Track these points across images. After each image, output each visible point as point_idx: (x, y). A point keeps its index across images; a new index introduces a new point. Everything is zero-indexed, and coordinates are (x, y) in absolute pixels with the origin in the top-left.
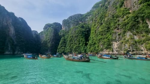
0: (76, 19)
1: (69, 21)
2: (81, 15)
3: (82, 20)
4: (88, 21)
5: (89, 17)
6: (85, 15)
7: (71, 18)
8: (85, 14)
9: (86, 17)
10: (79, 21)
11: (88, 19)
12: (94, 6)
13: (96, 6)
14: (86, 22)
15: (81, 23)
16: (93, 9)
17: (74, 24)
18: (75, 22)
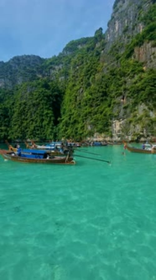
0: (29, 65)
1: (13, 68)
2: (42, 60)
3: (44, 72)
4: (55, 75)
5: (56, 67)
6: (50, 61)
7: (17, 60)
8: (50, 59)
9: (51, 66)
10: (35, 72)
11: (56, 70)
12: (68, 45)
13: (71, 46)
14: (51, 76)
15: (40, 76)
16: (65, 53)
17: (26, 77)
18: (28, 72)
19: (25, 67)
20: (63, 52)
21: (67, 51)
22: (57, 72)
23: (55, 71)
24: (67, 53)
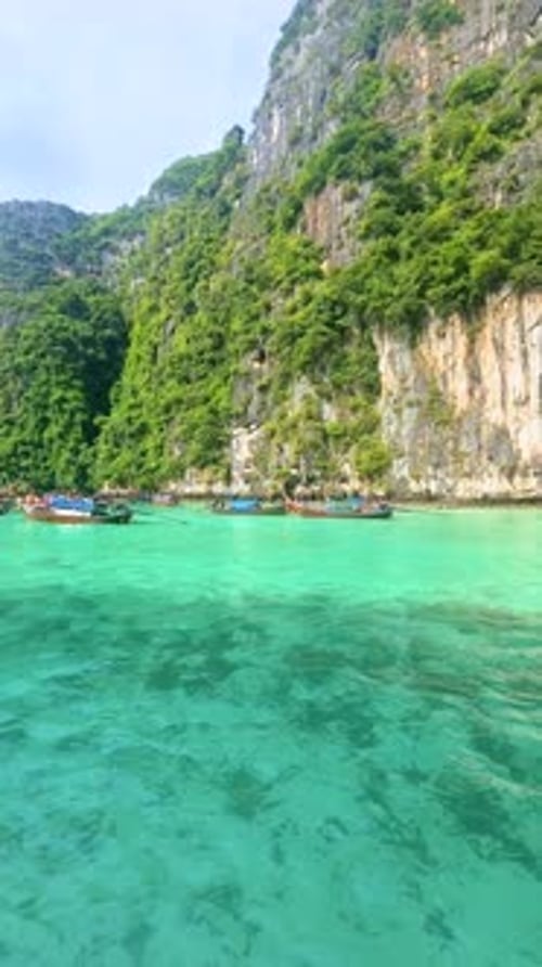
0: (28, 235)
2: (75, 219)
3: (80, 259)
4: (118, 271)
5: (124, 245)
6: (101, 225)
8: (104, 217)
9: (104, 240)
10: (51, 258)
11: (121, 256)
12: (169, 174)
13: (176, 177)
14: (104, 274)
15: (68, 273)
16: (156, 197)
17: (16, 275)
18: (26, 258)
19: (15, 242)
20: (151, 194)
21: (165, 191)
22: (126, 261)
23: (118, 258)
24: (162, 198)
